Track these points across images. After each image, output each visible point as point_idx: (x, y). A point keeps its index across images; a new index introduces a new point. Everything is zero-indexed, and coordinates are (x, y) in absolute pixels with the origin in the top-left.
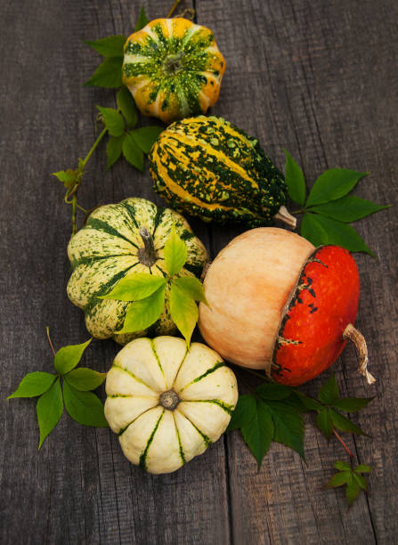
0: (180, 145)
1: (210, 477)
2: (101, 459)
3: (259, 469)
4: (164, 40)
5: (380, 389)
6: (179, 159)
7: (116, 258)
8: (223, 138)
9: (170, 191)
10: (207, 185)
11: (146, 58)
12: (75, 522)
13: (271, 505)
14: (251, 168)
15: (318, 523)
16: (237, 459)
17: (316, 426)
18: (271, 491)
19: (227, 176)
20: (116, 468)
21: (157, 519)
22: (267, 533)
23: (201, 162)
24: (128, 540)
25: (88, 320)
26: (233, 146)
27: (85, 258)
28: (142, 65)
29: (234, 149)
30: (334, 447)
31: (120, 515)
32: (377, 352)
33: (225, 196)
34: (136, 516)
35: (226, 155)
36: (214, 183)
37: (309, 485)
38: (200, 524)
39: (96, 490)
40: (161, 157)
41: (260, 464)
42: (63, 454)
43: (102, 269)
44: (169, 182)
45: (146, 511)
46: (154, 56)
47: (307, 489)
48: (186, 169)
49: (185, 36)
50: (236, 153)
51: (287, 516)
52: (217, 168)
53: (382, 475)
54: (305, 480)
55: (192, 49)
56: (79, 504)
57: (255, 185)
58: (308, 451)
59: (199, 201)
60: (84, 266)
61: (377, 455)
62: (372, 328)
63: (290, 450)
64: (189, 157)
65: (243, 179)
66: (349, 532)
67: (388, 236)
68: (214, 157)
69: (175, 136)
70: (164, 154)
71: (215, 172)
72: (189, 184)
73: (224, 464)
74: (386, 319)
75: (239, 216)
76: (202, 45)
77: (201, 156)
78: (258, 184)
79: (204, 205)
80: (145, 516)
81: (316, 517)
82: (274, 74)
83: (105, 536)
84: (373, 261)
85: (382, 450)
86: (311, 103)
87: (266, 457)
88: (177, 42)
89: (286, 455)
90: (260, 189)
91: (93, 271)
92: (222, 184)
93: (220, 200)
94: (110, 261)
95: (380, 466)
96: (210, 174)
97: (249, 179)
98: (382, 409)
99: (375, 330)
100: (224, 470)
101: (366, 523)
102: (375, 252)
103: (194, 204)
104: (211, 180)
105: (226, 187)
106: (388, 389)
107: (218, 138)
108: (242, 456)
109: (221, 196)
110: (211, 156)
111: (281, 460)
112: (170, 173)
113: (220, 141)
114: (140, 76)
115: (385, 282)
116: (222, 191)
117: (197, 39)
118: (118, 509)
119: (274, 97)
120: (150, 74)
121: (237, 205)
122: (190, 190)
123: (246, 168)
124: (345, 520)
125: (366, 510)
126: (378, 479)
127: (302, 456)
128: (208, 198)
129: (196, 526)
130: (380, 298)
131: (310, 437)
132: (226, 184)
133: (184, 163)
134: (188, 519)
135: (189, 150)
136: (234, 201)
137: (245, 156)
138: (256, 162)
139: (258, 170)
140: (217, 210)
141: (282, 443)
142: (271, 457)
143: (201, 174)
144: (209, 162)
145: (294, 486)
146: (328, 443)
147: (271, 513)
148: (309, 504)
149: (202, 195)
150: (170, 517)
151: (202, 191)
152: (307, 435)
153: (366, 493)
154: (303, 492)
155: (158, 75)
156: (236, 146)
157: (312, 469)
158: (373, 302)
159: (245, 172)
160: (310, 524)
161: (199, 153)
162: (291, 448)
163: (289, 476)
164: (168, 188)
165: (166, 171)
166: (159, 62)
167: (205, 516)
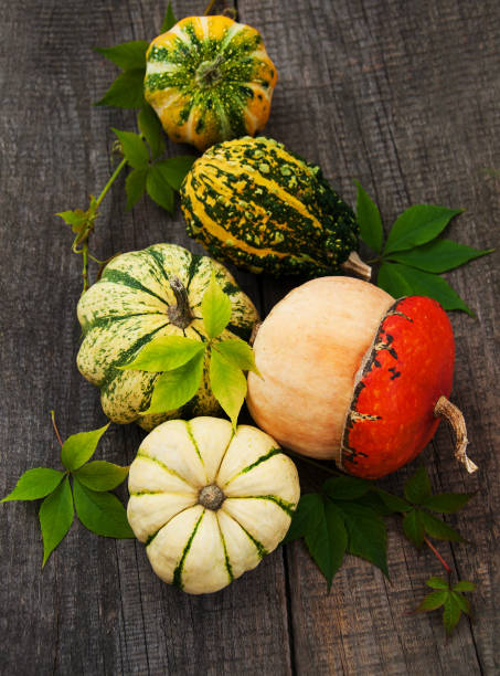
0: (220, 173)
1: (265, 601)
2: (123, 579)
3: (329, 590)
4: (197, 43)
5: (485, 485)
6: (219, 192)
7: (140, 318)
8: (275, 163)
9: (208, 234)
10: (256, 224)
11: (174, 65)
12: (91, 660)
13: (346, 636)
14: (312, 202)
15: (408, 659)
16: (301, 578)
17: (402, 533)
18: (345, 617)
19: (281, 213)
20: (143, 590)
21: (198, 656)
22: (341, 672)
23: (248, 194)
25: (105, 399)
26: (289, 173)
27: (100, 319)
28: (170, 75)
29: (289, 178)
30: (427, 559)
31: (150, 651)
32: (480, 437)
33: (279, 238)
34: (170, 652)
35: (280, 185)
36: (265, 221)
37: (394, 609)
38: (253, 662)
39: (117, 619)
40: (195, 189)
41: (330, 584)
42: (74, 574)
43: (122, 332)
44: (207, 221)
45: (183, 646)
46: (185, 63)
47: (392, 614)
48: (228, 203)
49: (224, 37)
50: (293, 181)
51: (366, 650)
52: (268, 202)
53: (489, 595)
54: (390, 604)
55: (234, 53)
56: (96, 637)
58: (392, 565)
59: (246, 245)
60: (98, 329)
61: (483, 569)
62: (472, 407)
63: (369, 565)
64: (232, 188)
65: (302, 216)
66: (448, 669)
67: (490, 289)
68: (264, 188)
69: (213, 163)
70: (199, 185)
71: (266, 207)
72: (233, 223)
73: (283, 584)
74: (490, 395)
75: (298, 264)
76: (246, 48)
77: (247, 187)
78: (322, 222)
79: (252, 250)
80: (182, 653)
81: (405, 650)
82: (339, 89)
84: (472, 321)
85: (489, 563)
86: (388, 124)
87: (338, 575)
88: (214, 45)
89: (364, 571)
90: (324, 229)
91: (110, 334)
92: (275, 222)
93: (273, 243)
94: (132, 322)
95: (487, 583)
96: (260, 210)
97: (309, 216)
98: (488, 510)
99: (476, 409)
100: (284, 591)
101: (471, 658)
102: (474, 310)
103: (239, 250)
104: (260, 217)
105: (280, 227)
106: (494, 484)
107: (268, 163)
108: (306, 573)
109: (273, 239)
110: (260, 187)
111: (358, 578)
112: (208, 210)
113: (271, 167)
114: (167, 89)
115: (488, 347)
116: (275, 232)
117: (240, 41)
118: (146, 643)
119: (340, 117)
120: (181, 86)
121: (295, 251)
122: (234, 230)
123: (305, 202)
124: (443, 653)
125: (470, 641)
126: (484, 600)
127: (385, 571)
128: (257, 241)
129: (248, 664)
130: (481, 369)
131: (395, 548)
132: (279, 223)
133: (226, 196)
134: (237, 655)
135: (232, 179)
136: (290, 245)
137: (303, 187)
138: (317, 195)
139: (320, 205)
140: (268, 256)
141: (358, 556)
142: (344, 574)
143: (247, 209)
144: (258, 194)
145: (377, 611)
146: (419, 555)
147: (346, 646)
148: (395, 633)
149: (249, 237)
150: (214, 653)
151: (250, 232)
152: (391, 545)
153: (470, 619)
154: (388, 619)
155: (190, 88)
156: (293, 173)
157: (398, 588)
158: (474, 374)
159: (304, 207)
160: (396, 659)
161: (244, 183)
162: (370, 562)
163: (368, 598)
164: (205, 229)
165: (203, 207)
166: (191, 71)
167: (260, 651)
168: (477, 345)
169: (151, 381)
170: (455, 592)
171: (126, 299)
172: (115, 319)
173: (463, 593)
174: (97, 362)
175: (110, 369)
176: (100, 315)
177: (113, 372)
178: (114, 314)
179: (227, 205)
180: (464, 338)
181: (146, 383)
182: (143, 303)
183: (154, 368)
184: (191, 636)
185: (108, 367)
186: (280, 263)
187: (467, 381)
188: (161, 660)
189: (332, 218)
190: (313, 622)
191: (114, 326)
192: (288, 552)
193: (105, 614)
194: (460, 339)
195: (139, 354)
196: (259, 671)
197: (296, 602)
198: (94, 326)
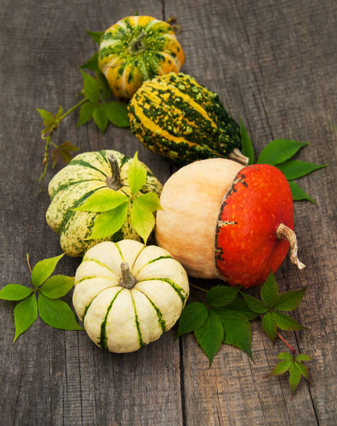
0: (154, 90)
1: (166, 371)
2: (68, 353)
3: (210, 366)
4: (130, 28)
5: (320, 302)
6: (153, 100)
7: (88, 182)
8: (189, 86)
9: (144, 128)
10: (175, 120)
11: (115, 41)
12: (42, 399)
13: (221, 394)
14: (211, 111)
15: (264, 408)
16: (190, 357)
17: (264, 332)
18: (221, 382)
19: (191, 115)
20: (81, 360)
21: (117, 402)
22: (216, 415)
23: (171, 102)
24: (89, 414)
25: (63, 237)
26: (197, 91)
27: (62, 186)
28: (113, 47)
29: (197, 93)
30: (279, 348)
31: (83, 396)
32: (317, 273)
33: (189, 130)
34: (97, 398)
35: (191, 97)
36: (180, 118)
37: (256, 378)
38: (155, 407)
39: (62, 376)
40: (138, 100)
41: (211, 362)
42: (35, 348)
43: (76, 190)
44: (144, 119)
45: (107, 395)
46: (122, 39)
47: (254, 381)
49: (147, 25)
50: (199, 96)
51: (235, 403)
52: (183, 106)
54: (253, 375)
55: (153, 33)
56: (47, 386)
57: (214, 125)
58: (255, 351)
59: (167, 134)
60: (60, 192)
61: (318, 353)
62: (312, 256)
63: (238, 351)
65: (204, 118)
66: (292, 415)
67: (326, 187)
68: (181, 98)
69: (150, 85)
70: (141, 97)
71: (182, 109)
72: (160, 119)
73: (179, 361)
74: (325, 249)
75: (200, 151)
76: (161, 31)
77: (170, 97)
78: (217, 125)
79: (172, 138)
80: (106, 399)
81: (262, 403)
83: (69, 411)
84: (313, 206)
85: (323, 349)
86: (261, 98)
87: (217, 356)
88: (140, 29)
89: (235, 355)
90: (219, 128)
91: (68, 192)
92: (186, 120)
93: (185, 133)
94: (82, 184)
95: (321, 361)
96: (177, 111)
97: (209, 119)
98: (322, 317)
99: (315, 257)
100: (179, 366)
101: (309, 408)
102: (315, 200)
103: (163, 137)
104: (178, 116)
105: (190, 123)
106: (327, 301)
107: (184, 84)
108: (195, 355)
109: (185, 130)
110: (179, 97)
111: (231, 359)
112: (145, 112)
113: (186, 88)
114: (110, 56)
115: (324, 221)
116: (186, 126)
117: (157, 27)
118: (81, 391)
120: (119, 53)
121: (199, 142)
122: (161, 124)
123: (208, 110)
124: (289, 405)
125: (308, 398)
126: (319, 372)
127: (250, 355)
128: (175, 131)
129: (151, 408)
130: (319, 233)
131: (257, 341)
132: (190, 121)
133: (157, 102)
134: (144, 403)
135: (161, 92)
136: (196, 137)
137: (206, 101)
138: (215, 107)
139: (217, 114)
140: (182, 143)
141: (231, 345)
142: (221, 356)
143: (170, 110)
144: (177, 102)
145: (242, 379)
146: (274, 345)
147: (221, 400)
148: (256, 393)
149: (170, 128)
150: (128, 401)
151: (170, 125)
152: (254, 339)
153: (308, 381)
154: (251, 384)
155: (125, 54)
156: (200, 92)
157: (258, 365)
158: (314, 236)
159: (206, 113)
160: (256, 408)
161: (168, 94)
162: (238, 348)
163: (238, 372)
164: (142, 125)
165: (142, 110)
166: (126, 44)
167: (160, 400)
168: (316, 220)
169: (93, 219)
170: (297, 362)
171: (80, 172)
172: (72, 184)
173: (302, 362)
174: (59, 210)
175: (67, 214)
176: (63, 183)
177: (69, 215)
178: (72, 181)
179: (157, 107)
180: (309, 216)
181: (90, 220)
182: (90, 174)
183: (95, 209)
184: (113, 390)
185: (65, 212)
186: (189, 151)
187: (310, 241)
188: (90, 402)
189: (224, 123)
190: (198, 384)
191: (71, 187)
192: (183, 343)
193: (54, 373)
194: (305, 217)
195: (86, 202)
196: (159, 413)
197: (187, 372)
198: (58, 191)
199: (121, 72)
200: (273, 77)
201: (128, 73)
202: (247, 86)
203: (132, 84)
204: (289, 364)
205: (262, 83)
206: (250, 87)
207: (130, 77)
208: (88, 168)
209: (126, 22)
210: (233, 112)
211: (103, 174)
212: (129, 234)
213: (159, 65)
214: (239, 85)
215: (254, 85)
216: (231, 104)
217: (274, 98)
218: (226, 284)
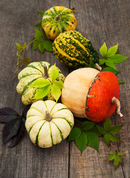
0: (64, 37)
1: (62, 156)
3: (81, 155)
4: (55, 11)
5: (128, 130)
6: (63, 42)
7: (34, 75)
9: (59, 53)
10: (72, 50)
11: (49, 16)
13: (85, 167)
14: (87, 47)
15: (103, 174)
16: (73, 151)
17: (104, 141)
18: (85, 162)
19: (79, 48)
20: (28, 150)
21: (41, 168)
22: (83, 176)
23: (70, 43)
24: (29, 173)
25: (23, 97)
26: (81, 39)
27: (24, 76)
28: (48, 19)
29: (82, 40)
30: (110, 149)
31: (27, 165)
32: (128, 118)
33: (77, 55)
34: (33, 166)
35: (79, 41)
36: (74, 50)
37: (100, 161)
38: (57, 171)
39: (19, 156)
40: (57, 41)
41: (82, 153)
43: (29, 78)
44: (59, 49)
45: (37, 165)
46: (52, 16)
47: (99, 162)
48: (65, 44)
49: (62, 11)
50: (82, 41)
51: (90, 171)
52: (75, 45)
53: (128, 159)
54: (99, 159)
55: (65, 14)
56: (13, 160)
57: (88, 53)
58: (100, 150)
59: (68, 56)
61: (127, 152)
62: (126, 110)
63: (93, 149)
64: (66, 41)
65: (84, 50)
68: (75, 42)
69: (63, 35)
70: (58, 40)
71: (75, 46)
72: (66, 50)
73: (68, 152)
75: (82, 64)
76: (68, 13)
77: (70, 41)
78: (89, 53)
79: (70, 58)
80: (37, 167)
81: (102, 172)
82: (95, 34)
83: (21, 171)
84: (128, 89)
85: (129, 150)
86: (108, 42)
87: (84, 151)
88: (60, 12)
89: (92, 151)
90: (90, 55)
92: (77, 50)
94: (32, 76)
95: (128, 156)
96: (73, 47)
97: (86, 51)
99: (127, 111)
100: (68, 154)
101: (122, 176)
102: (128, 86)
103: (67, 57)
104: (73, 49)
105: (78, 52)
107: (76, 36)
108: (75, 150)
109: (76, 55)
110: (74, 41)
111: (90, 152)
112: (60, 46)
113: (77, 37)
114: (47, 22)
116: (76, 53)
117: (66, 11)
118: (27, 163)
120: (50, 21)
121: (81, 60)
122: (66, 52)
123: (86, 47)
124: (113, 174)
125: (122, 171)
126: (127, 160)
127: (98, 151)
128: (72, 55)
129: (56, 172)
131: (101, 145)
132: (78, 51)
133: (65, 43)
134: (53, 169)
135: (67, 39)
136: (80, 58)
137: (85, 43)
138: (89, 46)
139: (89, 48)
140: (74, 60)
141: (90, 146)
142: (86, 151)
143: (70, 46)
144: (73, 43)
145: (94, 161)
146: (108, 147)
147: (85, 170)
148: (100, 168)
149: (70, 54)
150: (46, 168)
151: (70, 52)
152: (100, 144)
153: (122, 164)
154: (98, 164)
155: (53, 22)
156: (83, 39)
157: (101, 156)
158: (127, 102)
159: (85, 48)
160: (99, 174)
161: (70, 40)
162: (94, 148)
163: (92, 158)
164: (58, 52)
165: (58, 45)
166: (53, 18)
167: (59, 169)
168: (128, 95)
169: (35, 90)
170: (118, 155)
171: (31, 71)
173: (120, 156)
174: (22, 86)
175: (25, 88)
176: (24, 75)
177: (26, 88)
178: (28, 74)
180: (125, 93)
181: (34, 91)
182: (36, 72)
183: (37, 87)
184: (40, 163)
185: (24, 87)
186: (77, 63)
187: (125, 104)
188: (30, 168)
189: (92, 53)
190: (76, 162)
191: (27, 77)
192: (70, 144)
193: (16, 155)
194: (124, 93)
195: (33, 83)
196: (59, 174)
197: (71, 157)
198: (22, 78)
199: (51, 29)
200: (113, 34)
201: (54, 30)
202: (102, 37)
203: (55, 34)
204: (115, 156)
205: (109, 36)
206: (104, 38)
207: (54, 31)
208: (35, 69)
209: (54, 8)
210: (96, 48)
211: (41, 72)
212: (50, 97)
213: (67, 27)
214: (99, 36)
215: (105, 37)
216: (96, 44)
217: (114, 43)
218: (89, 121)
